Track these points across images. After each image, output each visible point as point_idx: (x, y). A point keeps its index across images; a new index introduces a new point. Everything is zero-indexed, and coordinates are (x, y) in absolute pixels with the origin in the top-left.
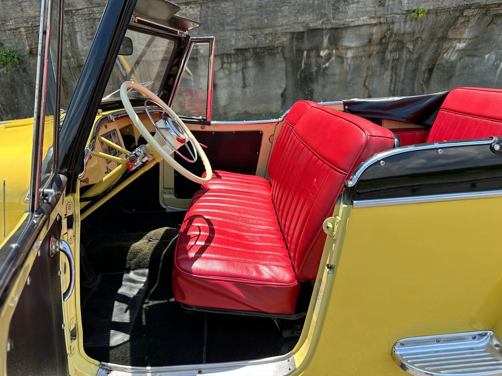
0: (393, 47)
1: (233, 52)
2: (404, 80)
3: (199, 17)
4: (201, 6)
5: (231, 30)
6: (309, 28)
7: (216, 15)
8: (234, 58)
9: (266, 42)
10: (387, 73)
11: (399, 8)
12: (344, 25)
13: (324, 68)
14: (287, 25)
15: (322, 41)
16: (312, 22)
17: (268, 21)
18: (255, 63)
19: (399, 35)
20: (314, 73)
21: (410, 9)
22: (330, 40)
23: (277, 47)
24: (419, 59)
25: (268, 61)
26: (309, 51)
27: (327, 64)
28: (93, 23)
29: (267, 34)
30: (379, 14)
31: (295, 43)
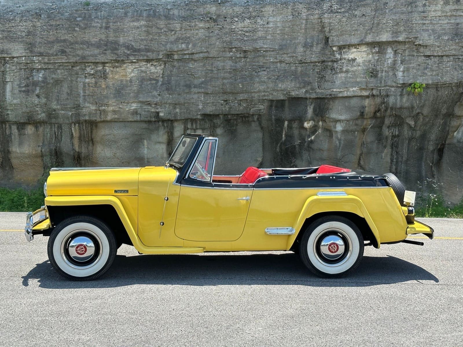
0: (391, 122)
1: (199, 117)
2: (407, 160)
3: (161, 75)
4: (165, 64)
5: (199, 93)
6: (290, 97)
7: (182, 75)
8: (200, 124)
9: (241, 109)
10: (385, 151)
11: (393, 81)
12: (330, 95)
13: (309, 141)
14: (264, 91)
15: (306, 112)
16: (294, 90)
17: (243, 85)
18: (225, 131)
19: (395, 109)
20: (297, 146)
21: (405, 82)
22: (314, 110)
23: (253, 115)
24: (424, 136)
25: (241, 129)
26: (290, 121)
27: (313, 138)
28: (29, 74)
29: (241, 100)
30: (371, 85)
31: (274, 112)
